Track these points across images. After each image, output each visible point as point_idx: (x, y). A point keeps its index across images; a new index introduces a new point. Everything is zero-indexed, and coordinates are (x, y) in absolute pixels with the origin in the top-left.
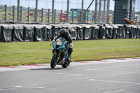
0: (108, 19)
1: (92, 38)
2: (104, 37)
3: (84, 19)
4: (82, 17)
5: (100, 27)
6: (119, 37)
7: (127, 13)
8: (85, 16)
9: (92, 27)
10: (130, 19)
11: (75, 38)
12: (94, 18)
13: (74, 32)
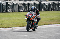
2: (43, 10)
5: (40, 3)
6: (54, 10)
11: (23, 11)
13: (22, 6)
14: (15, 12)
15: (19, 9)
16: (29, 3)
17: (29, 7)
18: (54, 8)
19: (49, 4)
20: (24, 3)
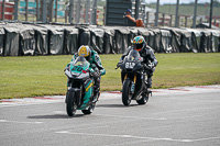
0: (95, 16)
1: (64, 52)
3: (50, 16)
4: (46, 12)
5: (81, 31)
6: (117, 50)
7: (130, 5)
8: (50, 9)
9: (65, 31)
10: (136, 16)
11: (32, 52)
12: (69, 13)
13: (30, 40)
14: (9, 55)
15: (20, 47)
16: (50, 32)
17: (49, 41)
18: (119, 47)
19: (106, 36)
20: (36, 32)
